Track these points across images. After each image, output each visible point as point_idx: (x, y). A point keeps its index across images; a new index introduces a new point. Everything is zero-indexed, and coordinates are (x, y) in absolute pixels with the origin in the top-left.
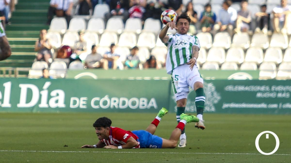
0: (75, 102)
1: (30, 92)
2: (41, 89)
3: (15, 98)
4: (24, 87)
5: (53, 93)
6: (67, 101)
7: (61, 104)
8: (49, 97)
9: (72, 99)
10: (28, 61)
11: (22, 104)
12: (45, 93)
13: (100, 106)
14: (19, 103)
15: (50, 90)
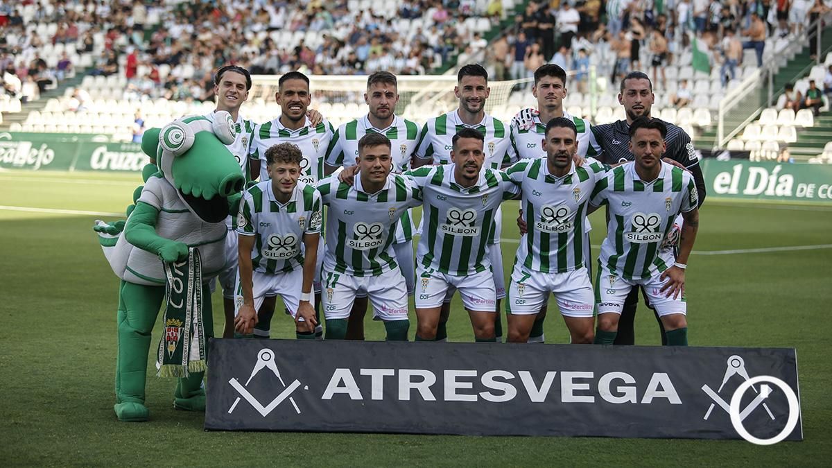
0: (802, 190)
1: (759, 176)
2: (770, 174)
3: (743, 183)
4: (753, 171)
5: (782, 179)
6: (794, 189)
7: (788, 192)
8: (778, 183)
9: (800, 186)
10: (821, 141)
11: (749, 190)
12: (773, 179)
13: (827, 196)
14: (745, 188)
15: (779, 175)
